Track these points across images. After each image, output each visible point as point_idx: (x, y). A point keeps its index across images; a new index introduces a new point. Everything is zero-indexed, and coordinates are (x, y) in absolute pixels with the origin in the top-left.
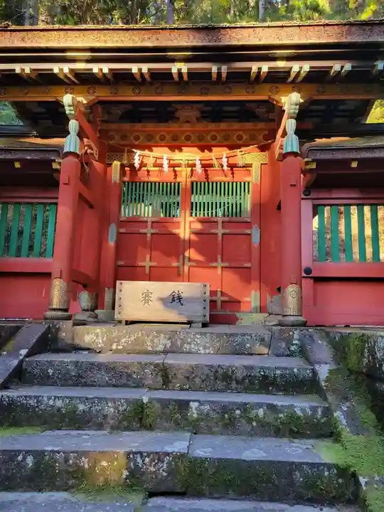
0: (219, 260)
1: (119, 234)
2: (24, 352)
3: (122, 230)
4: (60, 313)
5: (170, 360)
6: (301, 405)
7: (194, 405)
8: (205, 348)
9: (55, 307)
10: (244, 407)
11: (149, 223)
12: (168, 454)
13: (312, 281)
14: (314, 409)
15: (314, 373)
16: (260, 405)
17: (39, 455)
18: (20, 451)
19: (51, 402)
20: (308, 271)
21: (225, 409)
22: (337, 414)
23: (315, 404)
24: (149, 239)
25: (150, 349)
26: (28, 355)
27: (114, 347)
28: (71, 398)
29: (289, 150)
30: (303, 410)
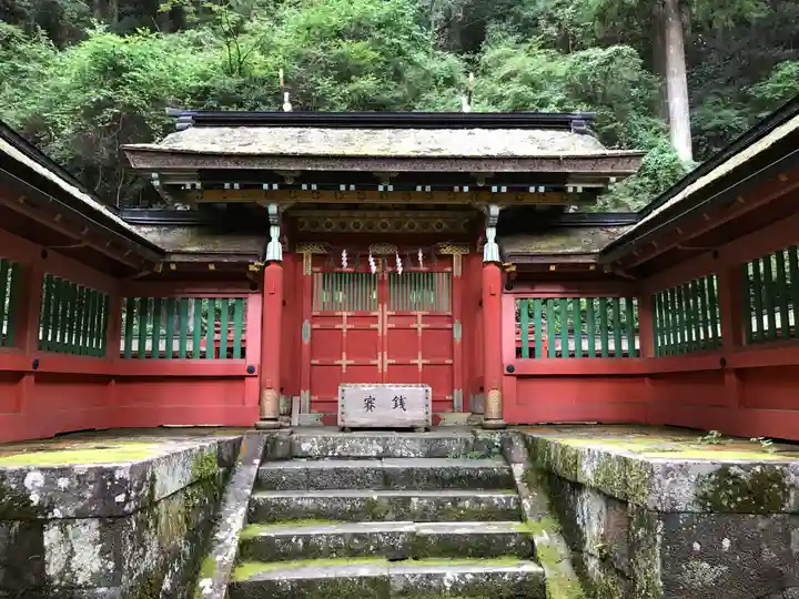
0: (420, 356)
1: (313, 330)
2: (257, 461)
3: (315, 326)
4: (273, 423)
5: (387, 464)
6: (499, 497)
7: (415, 500)
8: (414, 452)
9: (267, 417)
10: (455, 501)
11: (345, 318)
12: (401, 533)
13: (515, 378)
14: (508, 499)
15: (511, 471)
16: (467, 498)
17: (307, 538)
18: (292, 536)
19: (299, 502)
20: (510, 369)
21: (439, 503)
22: (524, 501)
23: (509, 495)
24: (344, 335)
25: (362, 454)
26: (260, 465)
27: (330, 454)
28: (315, 498)
29: (489, 260)
30: (499, 499)
